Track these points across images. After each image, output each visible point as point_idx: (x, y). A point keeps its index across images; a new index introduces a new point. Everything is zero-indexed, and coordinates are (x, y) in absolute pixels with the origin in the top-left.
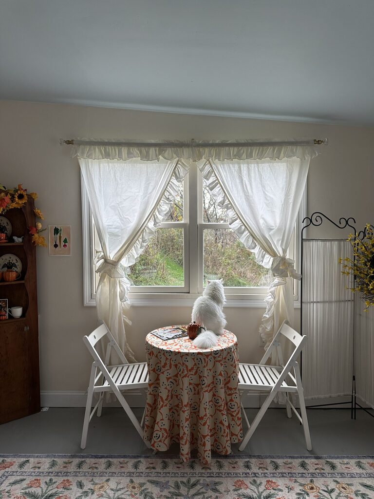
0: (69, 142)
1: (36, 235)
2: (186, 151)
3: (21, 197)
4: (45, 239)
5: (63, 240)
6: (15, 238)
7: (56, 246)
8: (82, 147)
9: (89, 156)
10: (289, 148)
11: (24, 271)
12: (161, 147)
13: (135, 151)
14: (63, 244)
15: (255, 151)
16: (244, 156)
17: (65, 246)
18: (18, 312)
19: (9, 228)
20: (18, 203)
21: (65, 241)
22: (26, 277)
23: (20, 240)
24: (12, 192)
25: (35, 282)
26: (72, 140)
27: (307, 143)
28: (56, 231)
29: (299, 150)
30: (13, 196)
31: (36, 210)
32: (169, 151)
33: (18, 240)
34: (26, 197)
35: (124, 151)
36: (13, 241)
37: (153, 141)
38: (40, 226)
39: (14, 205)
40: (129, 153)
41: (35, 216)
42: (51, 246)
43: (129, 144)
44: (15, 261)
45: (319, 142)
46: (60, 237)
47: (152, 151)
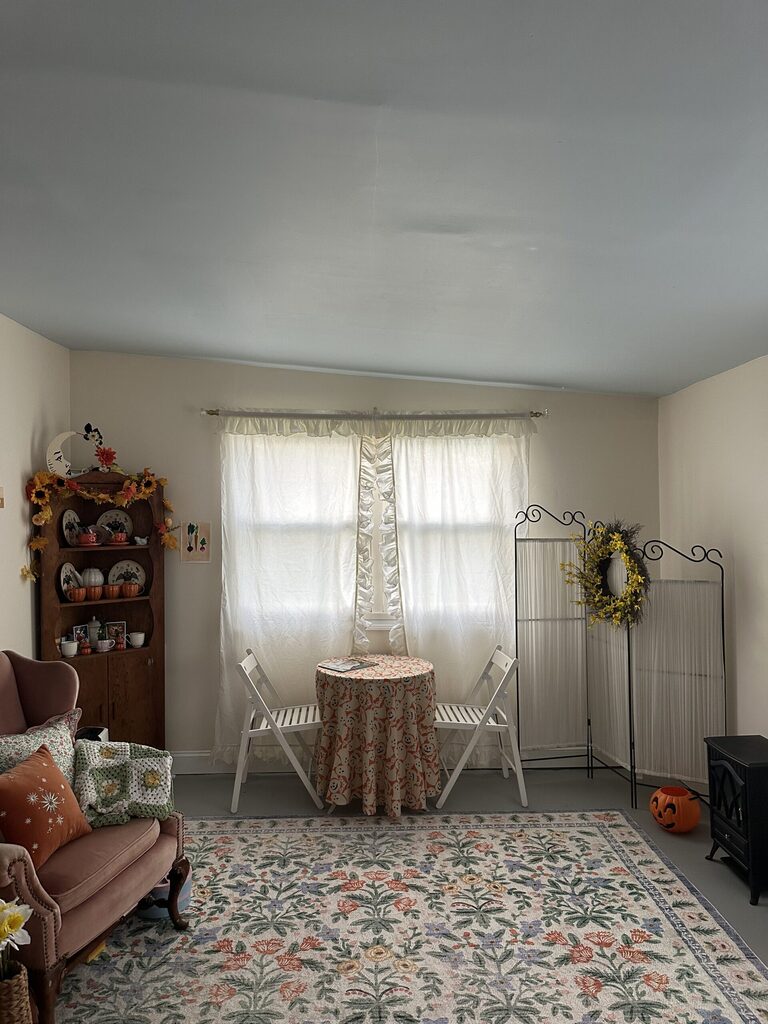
0: (212, 413)
1: (167, 535)
2: (367, 424)
3: (148, 484)
4: (177, 540)
5: (199, 541)
6: (137, 539)
7: (190, 549)
8: (230, 419)
9: (240, 431)
10: (499, 422)
11: (148, 583)
12: (335, 418)
13: (301, 424)
14: (199, 546)
15: (456, 424)
16: (442, 430)
17: (202, 548)
18: (139, 639)
19: (128, 525)
20: (146, 493)
21: (203, 542)
22: (152, 591)
23: (145, 541)
24: (137, 479)
25: (163, 599)
26: (218, 410)
27: (521, 416)
28: (191, 529)
29: (512, 424)
30: (139, 485)
31: (167, 502)
32: (344, 425)
33: (141, 542)
34: (155, 485)
35: (286, 423)
36: (134, 543)
37: (323, 412)
38: (170, 522)
39: (141, 496)
40: (292, 427)
41: (164, 509)
42: (183, 549)
43: (292, 416)
44: (135, 570)
45: (536, 415)
46: (196, 537)
47: (322, 424)
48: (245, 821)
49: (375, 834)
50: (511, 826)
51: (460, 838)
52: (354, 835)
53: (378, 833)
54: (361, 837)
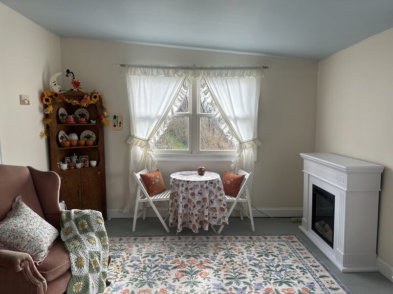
0: (122, 66)
1: (104, 119)
2: (190, 72)
3: (95, 97)
4: (108, 122)
5: (119, 122)
6: (92, 121)
7: (115, 126)
8: (130, 68)
9: (134, 74)
10: (249, 71)
11: (97, 140)
12: (176, 69)
13: (161, 71)
14: (119, 124)
15: (230, 72)
16: (224, 75)
17: (120, 126)
18: (94, 163)
19: (88, 115)
20: (94, 101)
21: (120, 123)
22: (99, 143)
23: (95, 122)
24: (90, 94)
25: (104, 147)
26: (125, 64)
27: (259, 68)
28: (115, 117)
29: (255, 72)
30: (91, 97)
31: (104, 105)
32: (180, 72)
33: (93, 122)
34: (98, 97)
35: (155, 71)
36: (90, 123)
37: (171, 66)
38: (105, 114)
39: (92, 102)
40: (157, 72)
41: (103, 108)
42: (112, 125)
43: (158, 67)
44: (91, 134)
45: (266, 68)
46: (117, 121)
47: (171, 71)
48: (139, 238)
49: (192, 244)
50: (249, 241)
51: (228, 246)
52: (183, 244)
53: (194, 243)
54: (186, 245)
